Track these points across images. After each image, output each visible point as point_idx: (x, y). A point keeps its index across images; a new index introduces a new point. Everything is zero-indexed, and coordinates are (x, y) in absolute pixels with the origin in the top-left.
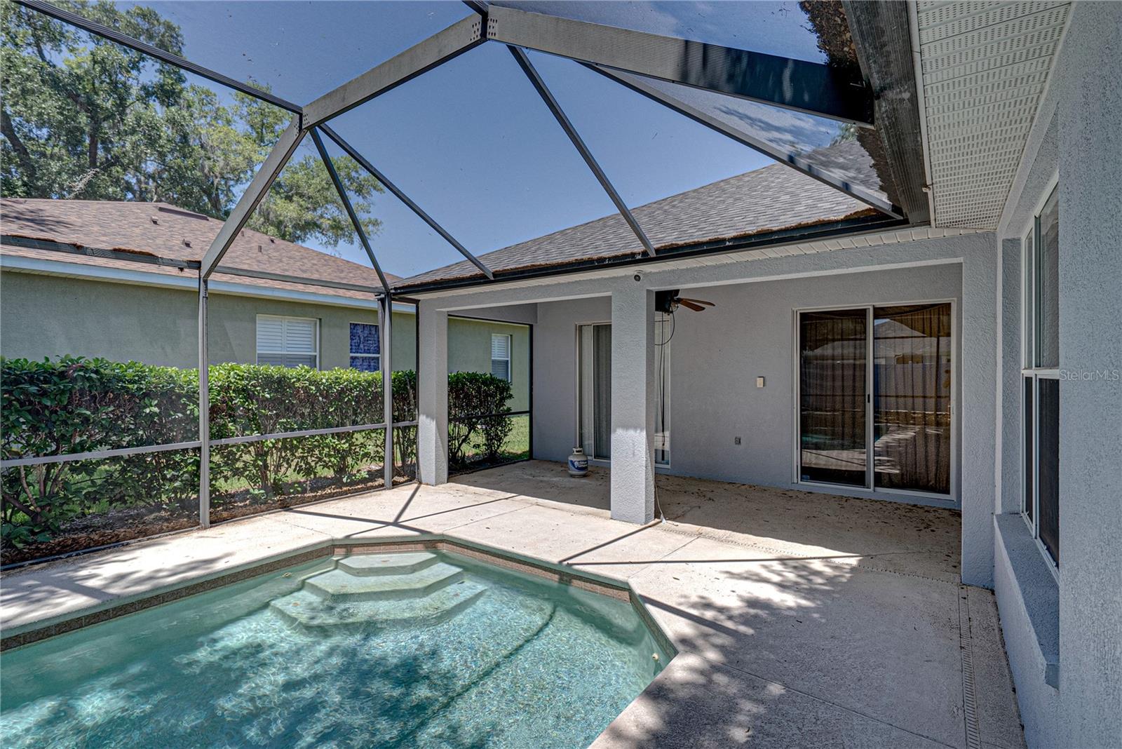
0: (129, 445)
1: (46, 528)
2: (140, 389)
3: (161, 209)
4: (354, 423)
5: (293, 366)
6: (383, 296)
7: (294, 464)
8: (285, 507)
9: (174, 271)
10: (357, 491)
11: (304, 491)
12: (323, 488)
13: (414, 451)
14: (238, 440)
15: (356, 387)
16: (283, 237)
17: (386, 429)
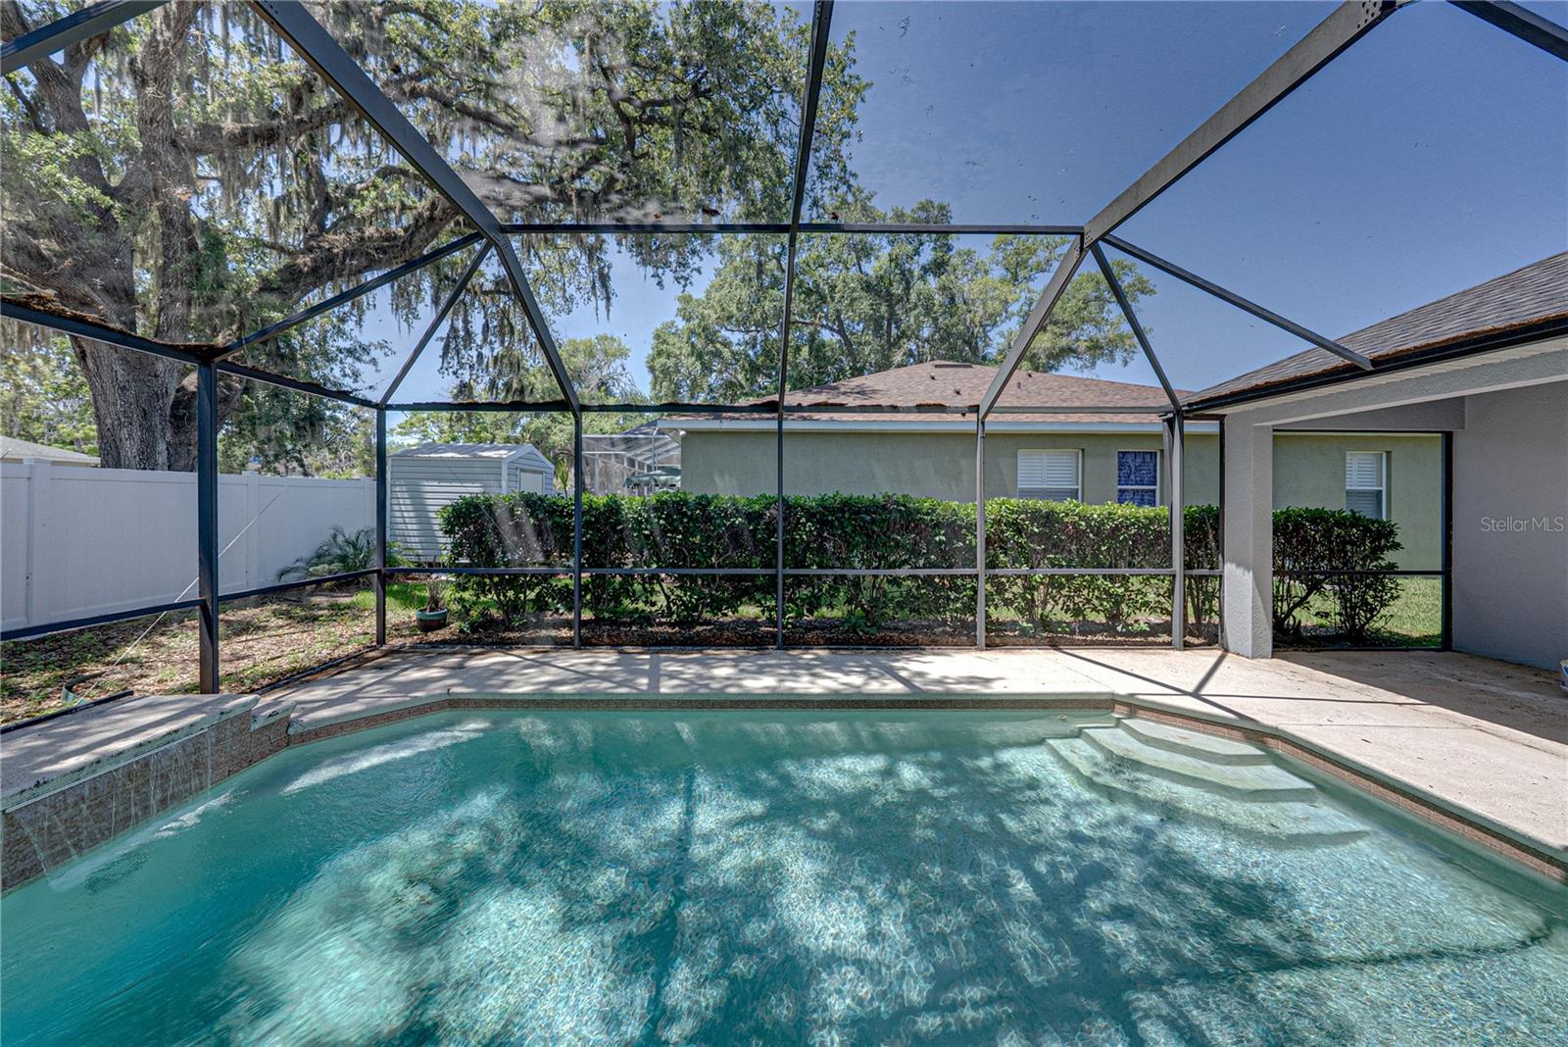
0: (924, 567)
1: (874, 624)
2: (932, 520)
3: (937, 366)
4: (1130, 565)
5: (1061, 501)
6: (1171, 415)
7: (1061, 602)
8: (1054, 645)
9: (958, 417)
10: (1135, 644)
11: (1073, 633)
12: (1094, 634)
13: (1216, 609)
14: (1009, 571)
15: (1133, 524)
16: (1036, 369)
17: (1174, 576)
